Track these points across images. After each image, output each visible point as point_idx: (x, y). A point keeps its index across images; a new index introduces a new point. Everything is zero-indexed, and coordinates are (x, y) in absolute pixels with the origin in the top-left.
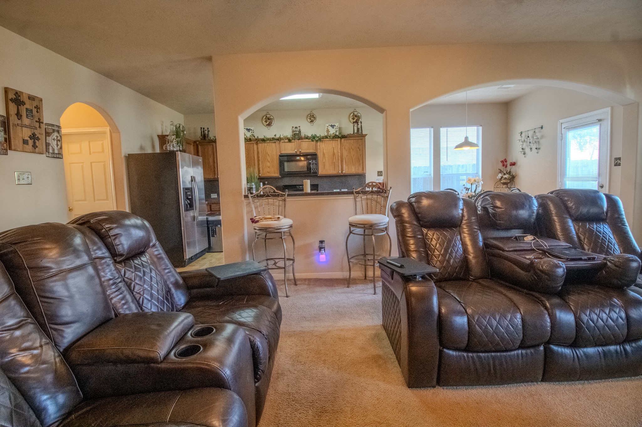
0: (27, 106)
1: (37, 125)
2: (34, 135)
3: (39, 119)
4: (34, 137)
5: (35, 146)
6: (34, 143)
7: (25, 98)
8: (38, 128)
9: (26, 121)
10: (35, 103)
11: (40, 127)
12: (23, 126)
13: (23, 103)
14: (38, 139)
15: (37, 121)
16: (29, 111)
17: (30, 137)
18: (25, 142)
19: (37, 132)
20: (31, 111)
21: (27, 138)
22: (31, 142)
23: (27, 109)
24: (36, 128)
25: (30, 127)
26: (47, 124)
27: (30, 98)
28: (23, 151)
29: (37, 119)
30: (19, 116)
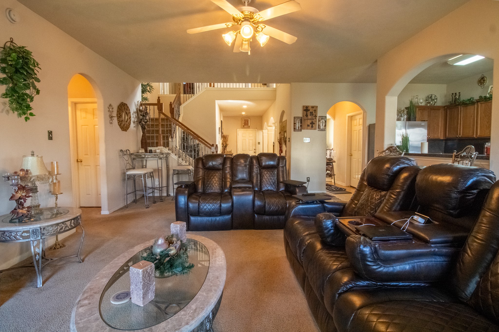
0: (311, 111)
1: (314, 118)
2: (312, 122)
3: (315, 115)
5: (312, 127)
6: (312, 125)
7: (310, 108)
8: (314, 119)
9: (309, 117)
10: (314, 109)
11: (315, 118)
12: (308, 119)
13: (309, 110)
14: (314, 124)
15: (314, 116)
16: (311, 113)
17: (311, 123)
18: (308, 126)
19: (314, 121)
20: (312, 112)
21: (309, 124)
22: (311, 125)
23: (310, 112)
24: (313, 119)
25: (311, 119)
26: (319, 117)
27: (313, 107)
28: (307, 129)
29: (314, 115)
30: (307, 115)
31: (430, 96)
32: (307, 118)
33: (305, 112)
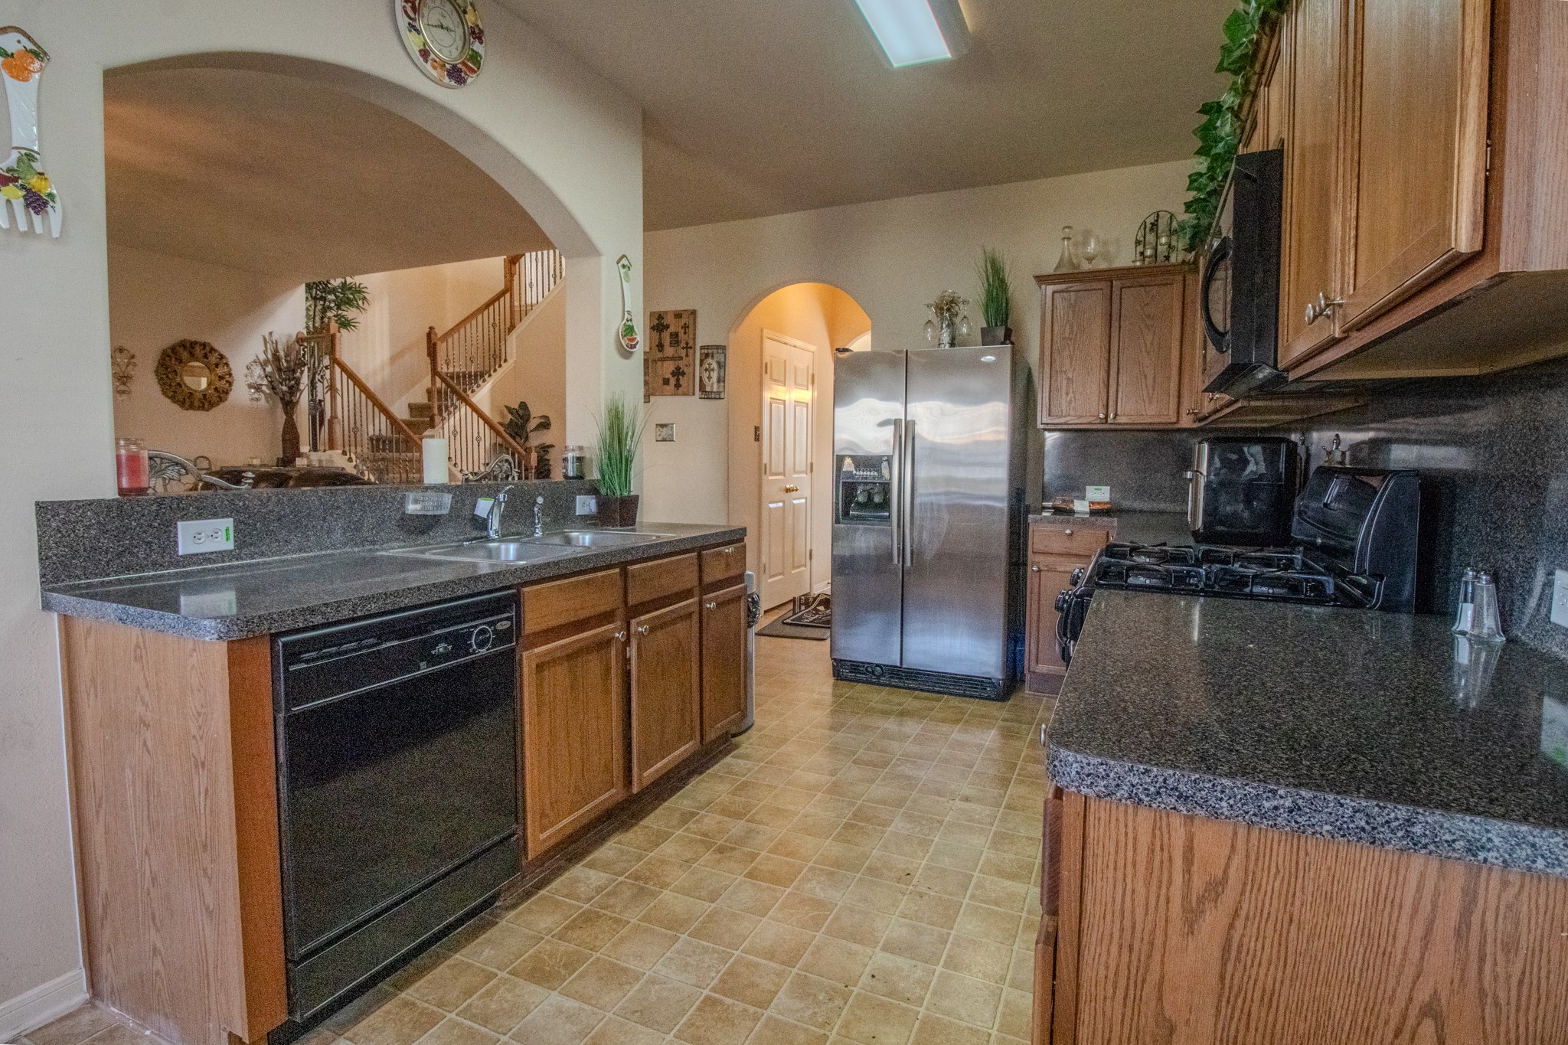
0: (672, 329)
1: (683, 353)
2: (678, 368)
3: (687, 344)
4: (678, 373)
5: (678, 386)
6: (678, 380)
7: (669, 320)
8: (684, 358)
9: (669, 351)
10: (683, 321)
11: (687, 355)
12: (663, 359)
13: (668, 327)
14: (683, 374)
15: (685, 348)
16: (675, 336)
17: (673, 374)
18: (666, 381)
19: (681, 364)
20: (678, 334)
21: (668, 376)
22: (673, 381)
23: (671, 334)
24: (681, 358)
25: (673, 359)
26: (702, 348)
27: (678, 315)
28: (662, 394)
29: (683, 345)
30: (660, 346)
31: (1151, 219)
32: (660, 355)
33: (656, 334)
